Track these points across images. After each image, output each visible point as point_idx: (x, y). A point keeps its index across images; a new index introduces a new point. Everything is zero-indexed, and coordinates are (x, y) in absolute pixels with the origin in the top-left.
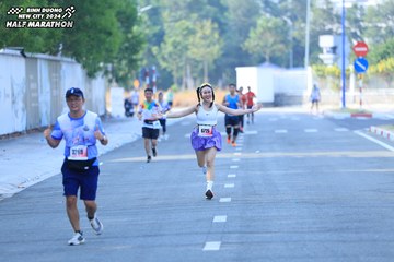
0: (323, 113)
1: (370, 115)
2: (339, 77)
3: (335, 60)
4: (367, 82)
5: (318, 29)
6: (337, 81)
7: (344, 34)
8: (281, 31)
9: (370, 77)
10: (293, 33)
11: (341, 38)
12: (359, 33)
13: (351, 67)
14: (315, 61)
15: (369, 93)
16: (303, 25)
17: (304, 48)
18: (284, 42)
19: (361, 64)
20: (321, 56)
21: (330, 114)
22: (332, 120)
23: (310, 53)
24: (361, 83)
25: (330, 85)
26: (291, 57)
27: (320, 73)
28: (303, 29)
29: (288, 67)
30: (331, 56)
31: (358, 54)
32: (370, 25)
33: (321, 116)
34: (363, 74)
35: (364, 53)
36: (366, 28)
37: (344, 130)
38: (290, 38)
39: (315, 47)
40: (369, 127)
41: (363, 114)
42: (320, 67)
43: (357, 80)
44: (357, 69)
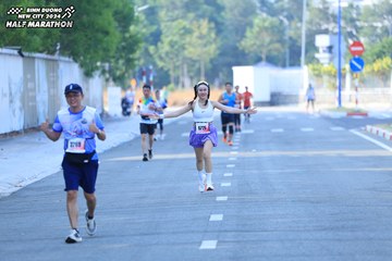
0: (319, 112)
1: (365, 114)
2: (335, 76)
3: (331, 59)
4: (363, 81)
5: (314, 28)
6: (333, 81)
7: (339, 34)
8: (278, 31)
9: (366, 76)
10: (290, 33)
11: (337, 37)
12: (354, 33)
13: (347, 67)
14: (311, 60)
15: (364, 93)
16: (299, 25)
17: (300, 48)
18: (281, 41)
19: (357, 63)
20: (317, 55)
21: (327, 113)
22: (327, 118)
23: (306, 52)
24: (356, 82)
25: (326, 84)
26: (287, 56)
27: (316, 72)
28: (299, 29)
29: (284, 66)
30: (327, 55)
31: (354, 53)
32: (366, 25)
33: (317, 116)
34: (359, 73)
35: (360, 53)
36: (362, 28)
37: (340, 129)
38: (286, 38)
39: (311, 46)
40: (364, 126)
41: (358, 113)
42: (316, 67)
43: (353, 79)
44: (353, 68)
